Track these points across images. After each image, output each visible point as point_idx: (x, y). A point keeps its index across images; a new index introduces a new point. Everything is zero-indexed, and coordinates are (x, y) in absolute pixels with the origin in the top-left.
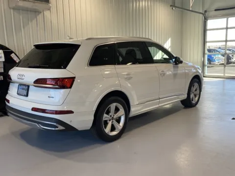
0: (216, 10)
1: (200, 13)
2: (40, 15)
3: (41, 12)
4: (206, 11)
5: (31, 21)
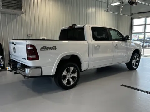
0: (138, 13)
5: (13, 20)
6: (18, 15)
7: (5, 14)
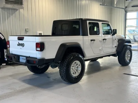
0: (132, 7)
1: (123, 8)
2: (17, 11)
3: (18, 10)
4: (126, 7)
5: (12, 15)
6: (17, 10)
7: (5, 9)
